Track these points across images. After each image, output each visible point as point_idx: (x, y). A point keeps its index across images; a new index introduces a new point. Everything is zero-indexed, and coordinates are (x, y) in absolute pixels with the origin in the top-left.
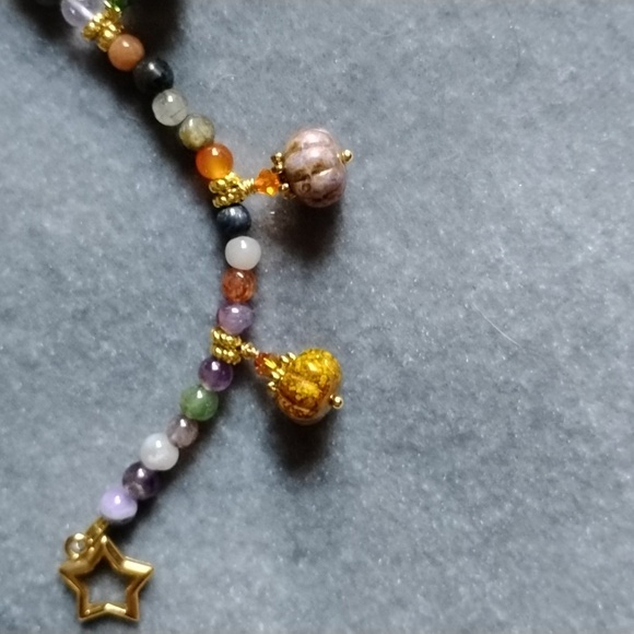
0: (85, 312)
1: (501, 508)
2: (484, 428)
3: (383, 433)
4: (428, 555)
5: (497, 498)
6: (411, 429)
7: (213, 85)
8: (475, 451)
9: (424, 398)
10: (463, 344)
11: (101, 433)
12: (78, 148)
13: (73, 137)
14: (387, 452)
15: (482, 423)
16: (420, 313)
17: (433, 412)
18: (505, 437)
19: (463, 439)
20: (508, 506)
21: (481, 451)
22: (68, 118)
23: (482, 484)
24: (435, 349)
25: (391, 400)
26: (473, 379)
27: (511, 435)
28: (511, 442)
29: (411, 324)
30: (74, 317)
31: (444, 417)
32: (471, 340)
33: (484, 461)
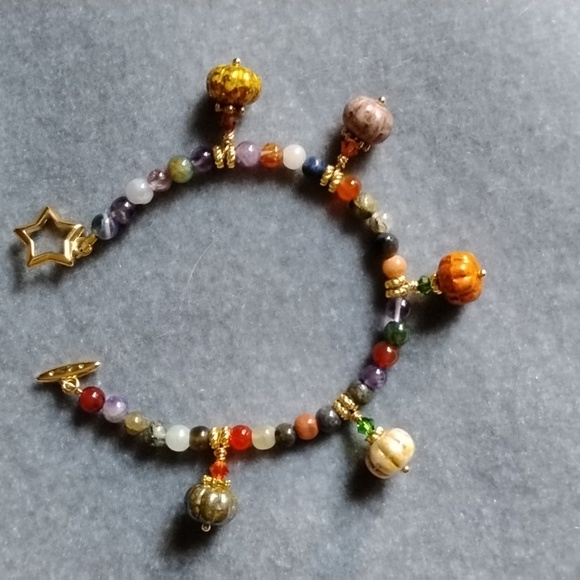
0: (333, 284)
1: (527, 550)
2: (545, 491)
3: (477, 461)
4: (462, 559)
5: (527, 542)
6: (497, 467)
7: (490, 190)
8: (531, 503)
9: (516, 451)
10: (560, 430)
11: (299, 365)
12: (386, 184)
13: (385, 176)
14: (473, 474)
15: (546, 487)
16: (544, 396)
17: (517, 464)
18: (554, 503)
19: (527, 490)
20: (532, 552)
21: (535, 505)
22: (389, 163)
23: (523, 528)
24: (541, 423)
25: (495, 443)
26: (554, 455)
27: (559, 504)
28: (556, 509)
29: (534, 400)
30: (325, 283)
31: (522, 470)
32: (566, 430)
33: (532, 512)
